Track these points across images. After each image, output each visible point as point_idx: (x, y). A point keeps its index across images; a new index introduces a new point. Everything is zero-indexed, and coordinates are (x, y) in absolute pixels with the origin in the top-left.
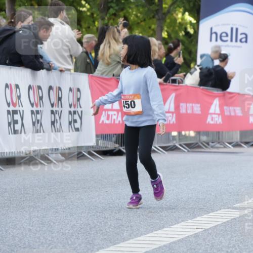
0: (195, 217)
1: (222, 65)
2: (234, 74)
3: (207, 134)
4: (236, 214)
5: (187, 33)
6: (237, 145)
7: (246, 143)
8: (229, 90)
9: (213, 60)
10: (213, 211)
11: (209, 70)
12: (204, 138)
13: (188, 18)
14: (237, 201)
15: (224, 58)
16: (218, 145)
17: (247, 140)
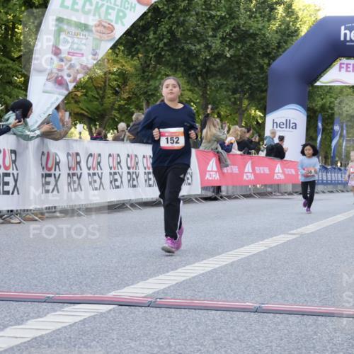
0: (264, 239)
1: (280, 143)
2: (288, 149)
3: (271, 186)
4: (290, 237)
5: (258, 123)
6: (290, 194)
7: (296, 192)
8: (285, 159)
9: (273, 139)
10: (275, 236)
11: (272, 146)
12: (269, 190)
13: (258, 113)
14: (291, 230)
15: (282, 138)
16: (278, 194)
17: (297, 190)
